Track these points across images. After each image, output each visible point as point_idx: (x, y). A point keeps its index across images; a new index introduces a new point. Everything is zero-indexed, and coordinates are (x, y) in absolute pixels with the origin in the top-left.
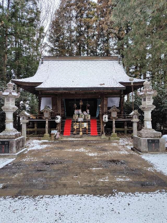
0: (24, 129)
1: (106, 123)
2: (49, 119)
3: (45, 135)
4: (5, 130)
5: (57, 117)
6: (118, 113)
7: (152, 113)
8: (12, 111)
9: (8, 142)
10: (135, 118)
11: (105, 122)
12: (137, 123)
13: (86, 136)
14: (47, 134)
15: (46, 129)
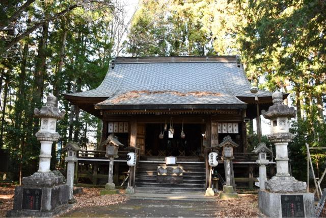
0: (70, 171)
1: (215, 168)
2: (114, 159)
3: (107, 186)
4: (39, 171)
5: (128, 156)
6: (235, 149)
7: (288, 146)
8: (51, 139)
9: (40, 191)
10: (263, 157)
11: (212, 166)
12: (266, 165)
13: (178, 191)
14: (111, 184)
15: (110, 176)
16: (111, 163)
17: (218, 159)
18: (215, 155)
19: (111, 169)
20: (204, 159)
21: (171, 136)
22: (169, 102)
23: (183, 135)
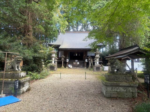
0: (56, 63)
5: (67, 60)
8: (54, 57)
9: (54, 67)
11: (86, 62)
14: (63, 66)
15: (63, 64)
16: (63, 61)
17: (88, 60)
18: (87, 60)
19: (63, 63)
20: (84, 60)
21: (76, 55)
22: (76, 48)
23: (79, 55)
